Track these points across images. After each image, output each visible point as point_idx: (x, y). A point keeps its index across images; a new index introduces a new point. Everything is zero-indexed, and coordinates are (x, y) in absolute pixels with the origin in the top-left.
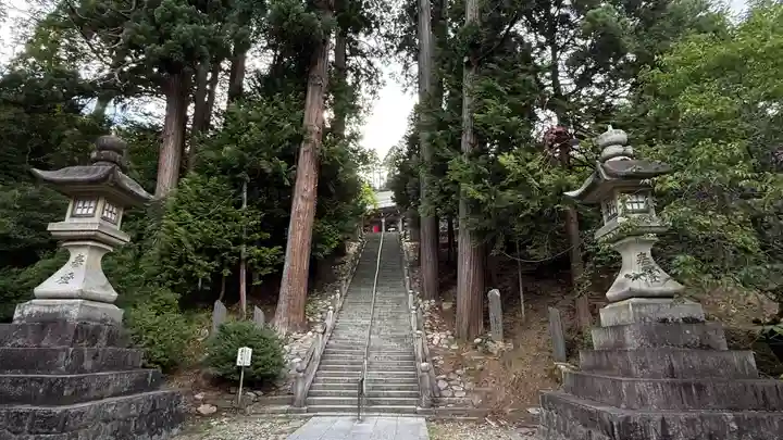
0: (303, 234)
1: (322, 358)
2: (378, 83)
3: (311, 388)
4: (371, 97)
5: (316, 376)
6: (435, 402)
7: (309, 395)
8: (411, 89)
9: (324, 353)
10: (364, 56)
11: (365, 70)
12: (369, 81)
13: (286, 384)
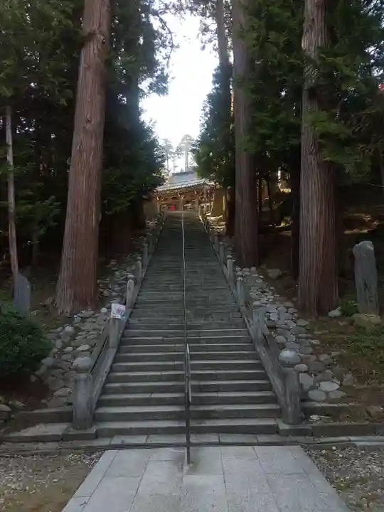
0: (88, 180)
3: (104, 391)
7: (100, 405)
9: (124, 336)
13: (65, 387)
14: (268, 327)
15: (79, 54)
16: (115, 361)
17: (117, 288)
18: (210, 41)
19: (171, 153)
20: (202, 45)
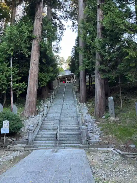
0: (34, 78)
1: (42, 125)
2: (63, 29)
3: (36, 137)
4: (61, 34)
5: (39, 132)
6: (88, 142)
7: (35, 140)
8: (75, 30)
9: (43, 123)
10: (58, 19)
11: (59, 25)
12: (60, 29)
13: (26, 135)
14: (84, 121)
15: (32, 42)
16: (40, 129)
17: (42, 109)
18: (75, 28)
19: (64, 62)
20: (73, 30)
